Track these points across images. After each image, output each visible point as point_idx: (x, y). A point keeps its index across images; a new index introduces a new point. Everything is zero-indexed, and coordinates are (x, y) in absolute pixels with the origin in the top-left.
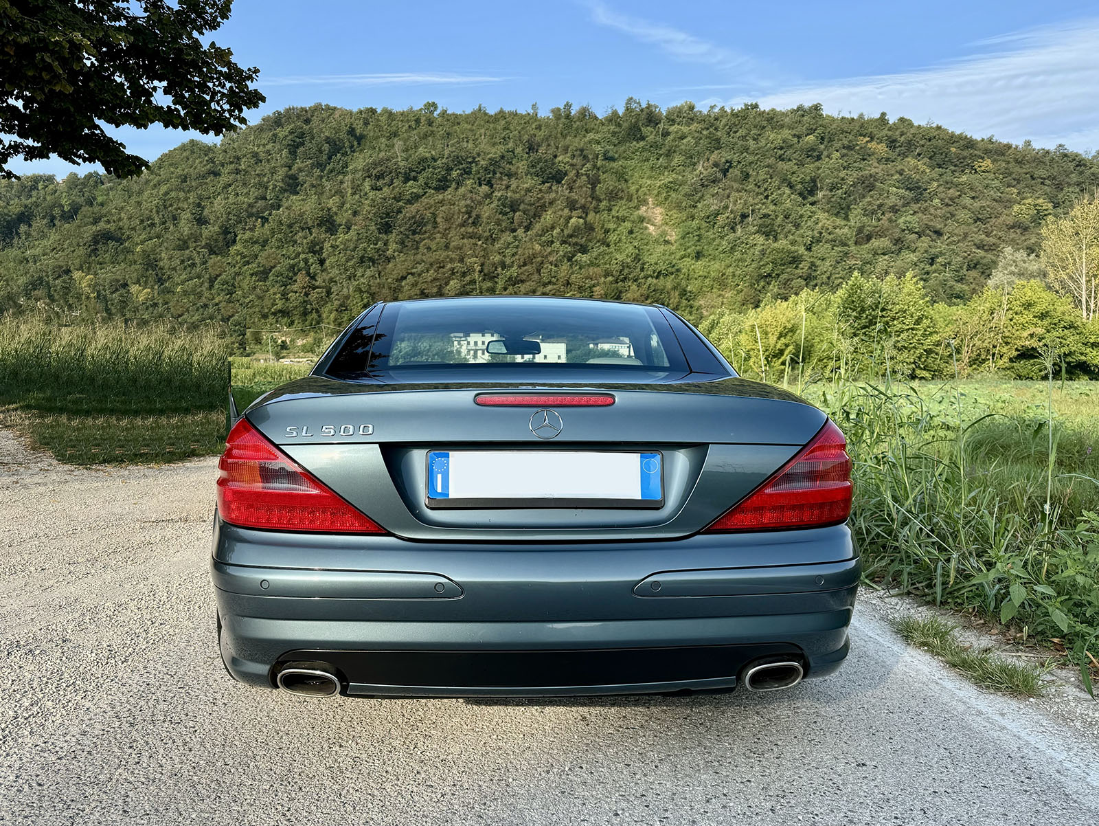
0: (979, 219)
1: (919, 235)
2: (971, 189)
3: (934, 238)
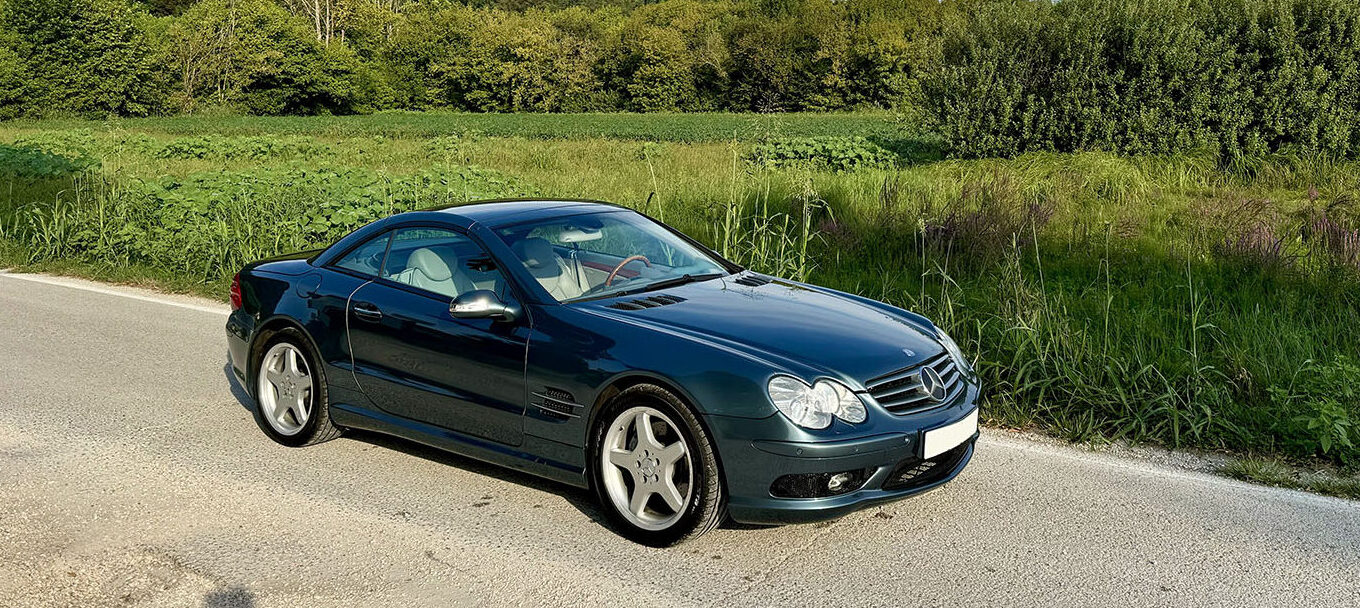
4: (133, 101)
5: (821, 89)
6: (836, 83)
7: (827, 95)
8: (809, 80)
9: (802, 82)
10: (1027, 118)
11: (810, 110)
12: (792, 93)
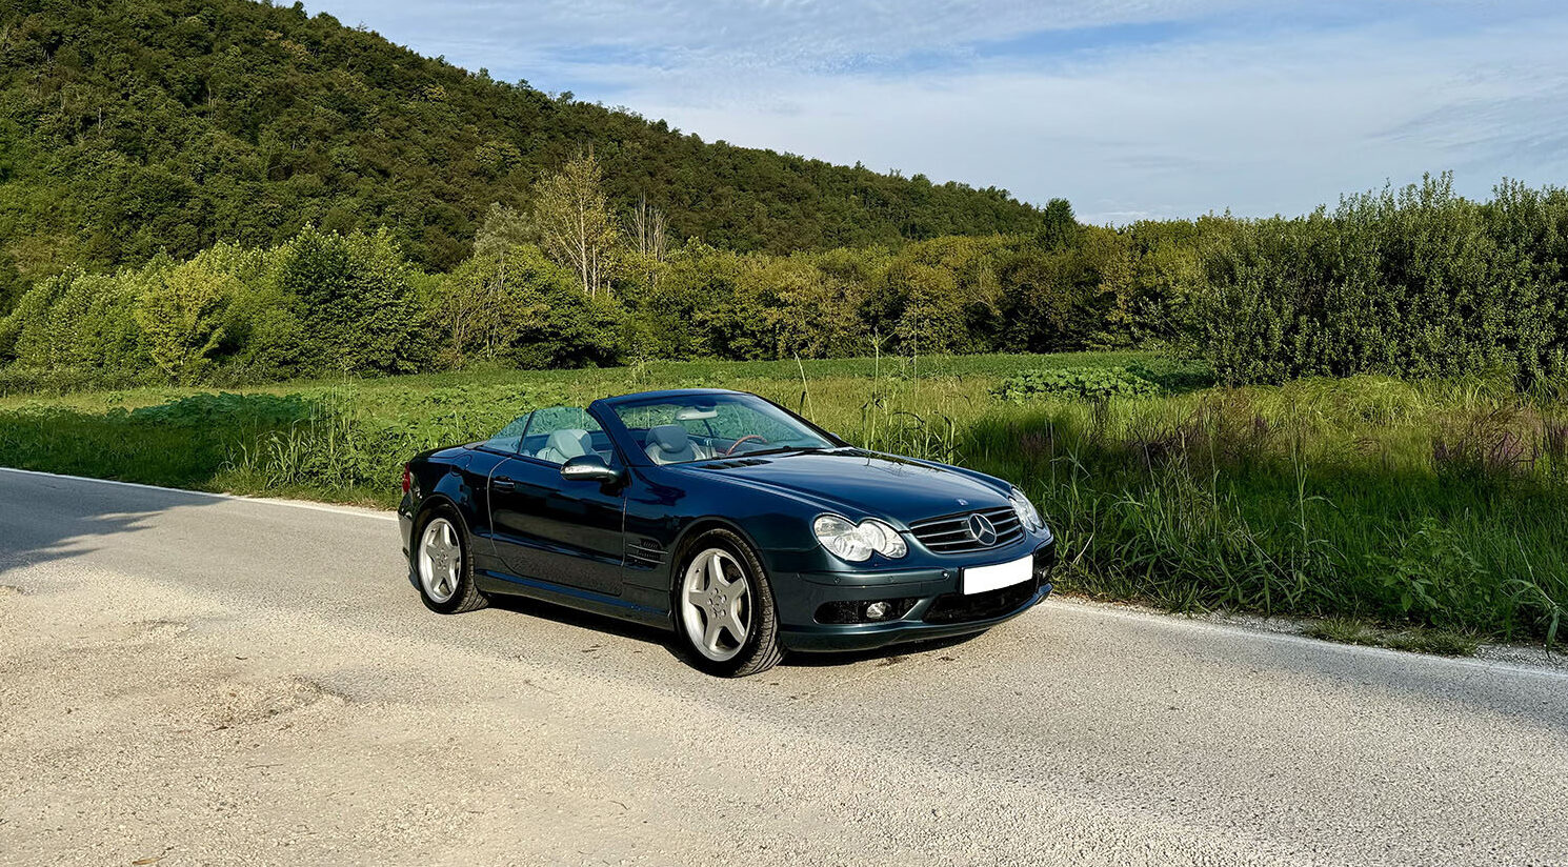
0: (434, 160)
1: (360, 173)
2: (423, 121)
3: (379, 179)
4: (403, 358)
5: (1106, 326)
6: (1122, 319)
7: (1111, 332)
8: (1091, 316)
9: (1084, 319)
10: (1299, 340)
11: (1092, 349)
12: (1074, 332)
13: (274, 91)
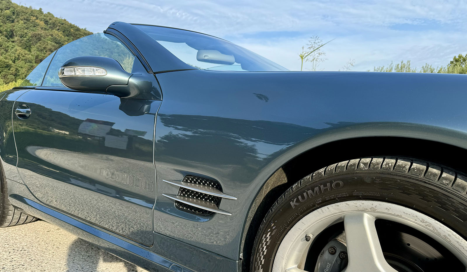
13: (35, 36)
